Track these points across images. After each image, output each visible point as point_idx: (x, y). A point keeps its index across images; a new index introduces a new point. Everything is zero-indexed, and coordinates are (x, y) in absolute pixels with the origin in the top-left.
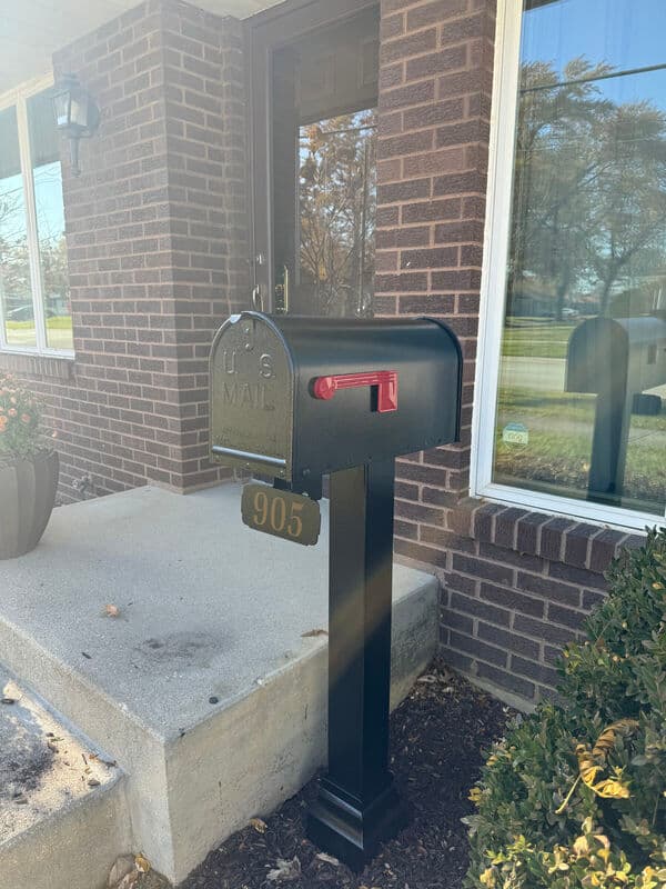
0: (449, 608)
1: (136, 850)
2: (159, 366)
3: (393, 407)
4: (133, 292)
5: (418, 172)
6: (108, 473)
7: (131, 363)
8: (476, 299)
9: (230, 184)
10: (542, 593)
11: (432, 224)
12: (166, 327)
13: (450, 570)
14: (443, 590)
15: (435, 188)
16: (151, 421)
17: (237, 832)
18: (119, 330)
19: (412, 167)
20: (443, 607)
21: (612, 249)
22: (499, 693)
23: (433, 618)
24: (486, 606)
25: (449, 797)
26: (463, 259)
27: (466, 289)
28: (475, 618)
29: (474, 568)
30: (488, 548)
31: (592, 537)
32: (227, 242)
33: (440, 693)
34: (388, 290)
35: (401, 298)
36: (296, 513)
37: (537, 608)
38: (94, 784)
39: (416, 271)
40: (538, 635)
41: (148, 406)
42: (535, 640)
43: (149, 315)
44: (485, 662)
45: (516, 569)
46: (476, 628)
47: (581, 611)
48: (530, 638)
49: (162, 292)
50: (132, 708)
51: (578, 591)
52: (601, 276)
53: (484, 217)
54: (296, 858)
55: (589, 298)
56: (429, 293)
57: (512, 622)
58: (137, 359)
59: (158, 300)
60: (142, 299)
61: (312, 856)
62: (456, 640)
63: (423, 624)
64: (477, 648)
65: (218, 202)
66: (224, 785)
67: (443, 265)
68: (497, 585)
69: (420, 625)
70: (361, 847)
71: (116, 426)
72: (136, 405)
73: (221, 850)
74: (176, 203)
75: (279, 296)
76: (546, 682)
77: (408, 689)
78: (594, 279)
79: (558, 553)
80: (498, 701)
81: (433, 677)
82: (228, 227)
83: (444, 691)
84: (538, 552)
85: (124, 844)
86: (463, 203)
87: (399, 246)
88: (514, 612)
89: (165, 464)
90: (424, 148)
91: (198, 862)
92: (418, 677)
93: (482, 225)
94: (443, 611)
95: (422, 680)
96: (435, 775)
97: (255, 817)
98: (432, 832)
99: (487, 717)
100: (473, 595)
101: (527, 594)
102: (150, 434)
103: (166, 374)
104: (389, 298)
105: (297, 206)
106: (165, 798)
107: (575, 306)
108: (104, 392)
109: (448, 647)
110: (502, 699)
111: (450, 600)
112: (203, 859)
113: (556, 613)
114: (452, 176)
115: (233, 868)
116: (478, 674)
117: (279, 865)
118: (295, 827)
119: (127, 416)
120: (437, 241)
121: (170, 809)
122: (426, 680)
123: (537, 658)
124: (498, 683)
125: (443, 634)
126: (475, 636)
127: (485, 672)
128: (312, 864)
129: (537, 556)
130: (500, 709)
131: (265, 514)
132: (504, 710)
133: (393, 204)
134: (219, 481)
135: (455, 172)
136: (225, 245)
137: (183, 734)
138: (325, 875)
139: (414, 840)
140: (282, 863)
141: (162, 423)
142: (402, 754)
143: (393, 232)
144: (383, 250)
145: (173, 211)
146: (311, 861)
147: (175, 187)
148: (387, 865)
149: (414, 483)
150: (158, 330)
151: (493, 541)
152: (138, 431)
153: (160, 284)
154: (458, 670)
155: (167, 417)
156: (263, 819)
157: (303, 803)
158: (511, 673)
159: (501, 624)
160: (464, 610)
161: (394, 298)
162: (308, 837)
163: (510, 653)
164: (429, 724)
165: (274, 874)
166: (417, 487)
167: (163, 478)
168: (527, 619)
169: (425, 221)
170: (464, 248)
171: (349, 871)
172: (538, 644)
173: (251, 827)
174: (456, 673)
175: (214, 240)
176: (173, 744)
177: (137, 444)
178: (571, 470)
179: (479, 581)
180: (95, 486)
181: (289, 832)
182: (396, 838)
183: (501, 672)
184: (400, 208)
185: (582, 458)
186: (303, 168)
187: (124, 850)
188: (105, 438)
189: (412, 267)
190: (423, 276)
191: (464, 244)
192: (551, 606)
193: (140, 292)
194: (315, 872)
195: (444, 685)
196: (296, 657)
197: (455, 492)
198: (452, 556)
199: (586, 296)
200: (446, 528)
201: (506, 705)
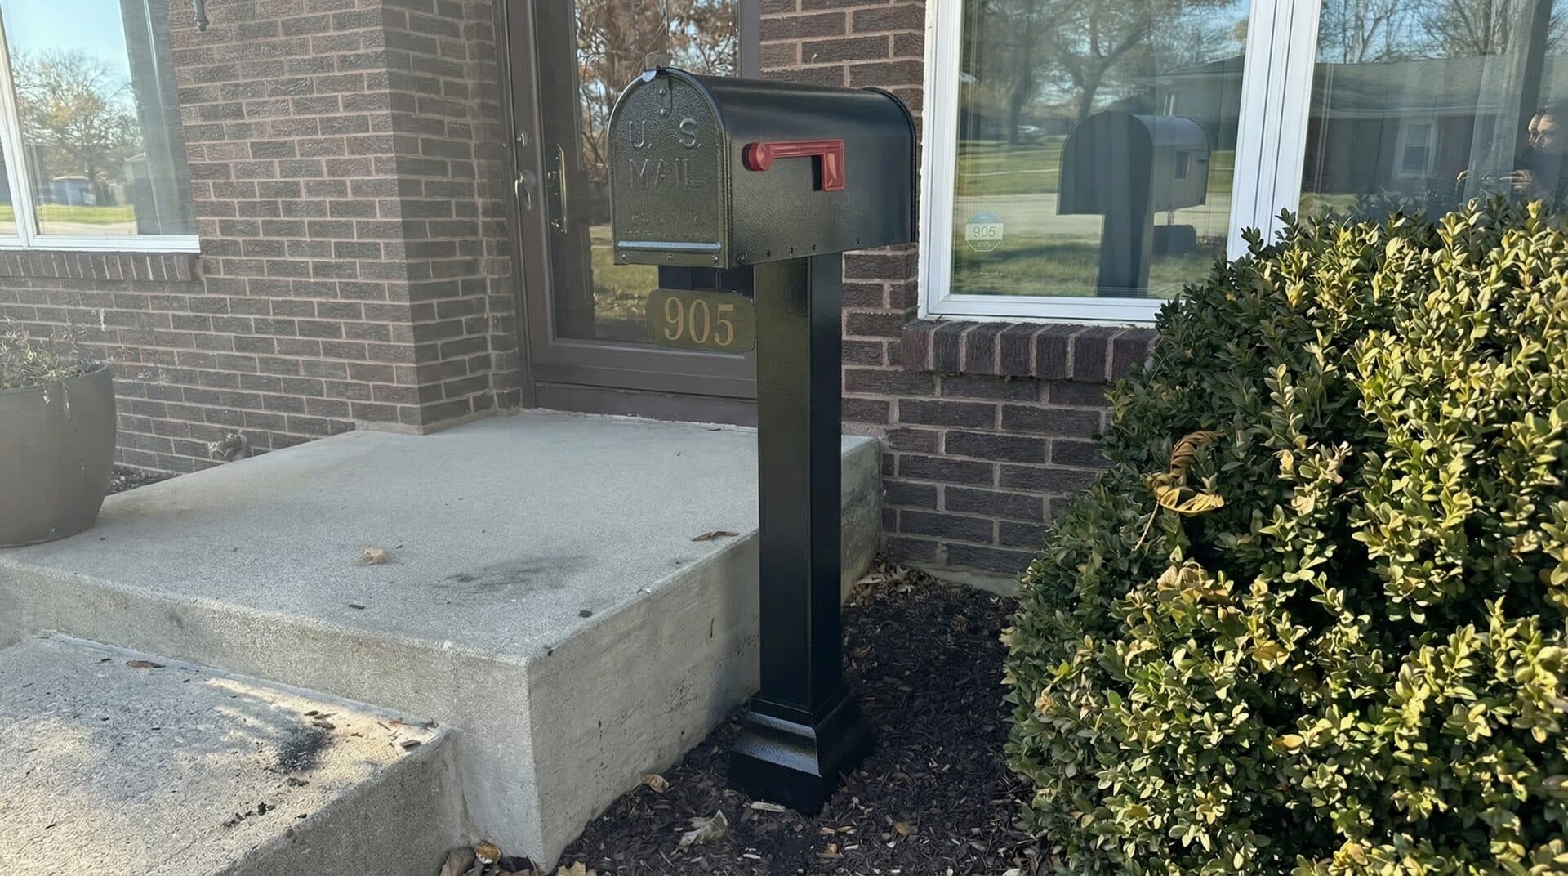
0: (896, 478)
1: (475, 838)
3: (840, 185)
6: (277, 423)
8: (917, 96)
10: (1042, 429)
13: (895, 424)
14: (886, 456)
17: (625, 796)
20: (886, 478)
21: (1094, 43)
22: (978, 582)
23: (873, 497)
24: (955, 464)
26: (896, 49)
27: (905, 84)
28: (937, 484)
30: (955, 383)
33: (893, 595)
36: (724, 315)
37: (1034, 450)
38: (410, 745)
39: (826, 65)
40: (1038, 487)
44: (957, 543)
45: (1000, 404)
46: (941, 499)
48: (1027, 493)
50: (459, 642)
51: (1098, 417)
52: (1078, 81)
54: (718, 815)
55: (1061, 111)
57: (997, 477)
60: (336, 157)
61: (740, 809)
62: (911, 521)
63: (861, 499)
64: (943, 526)
66: (605, 725)
67: (867, 57)
68: (972, 431)
69: (857, 500)
70: (817, 774)
73: (605, 818)
78: (1068, 85)
79: (1064, 367)
80: (980, 591)
81: (881, 577)
83: (899, 590)
84: (1033, 371)
85: (456, 833)
87: (798, 36)
88: (999, 464)
89: (389, 393)
91: (573, 836)
92: (858, 581)
93: (923, 11)
94: (887, 485)
95: (863, 583)
97: (651, 772)
100: (935, 452)
101: (1019, 435)
103: (383, 260)
106: (526, 743)
107: (1038, 122)
109: (898, 534)
110: (986, 588)
111: (896, 467)
116: (949, 562)
117: (695, 826)
118: (710, 778)
120: (857, 30)
121: (534, 757)
122: (870, 582)
123: (1039, 521)
124: (978, 568)
125: (888, 519)
126: (941, 509)
127: (958, 558)
128: (743, 817)
129: (1031, 378)
130: (985, 602)
132: (992, 602)
134: (473, 414)
137: (550, 654)
138: (766, 826)
140: (700, 822)
143: (789, 21)
144: (775, 42)
146: (741, 814)
148: (855, 800)
150: (366, 199)
151: (963, 368)
152: (332, 350)
153: (369, 135)
154: (914, 563)
155: (389, 322)
156: (663, 775)
157: (716, 750)
158: (1000, 548)
159: (978, 483)
160: (922, 476)
162: (732, 788)
163: (996, 521)
165: (689, 838)
167: (384, 415)
168: (1020, 469)
170: (898, 37)
171: (800, 814)
172: (1038, 500)
173: (644, 787)
174: (913, 567)
176: (537, 665)
179: (943, 431)
180: (255, 448)
181: (703, 785)
183: (985, 551)
187: (457, 843)
189: (819, 60)
190: (837, 70)
191: (897, 32)
192: (1056, 443)
194: (749, 825)
195: (898, 585)
197: (901, 312)
198: (897, 404)
199: (1054, 107)
200: (886, 366)
201: (995, 596)
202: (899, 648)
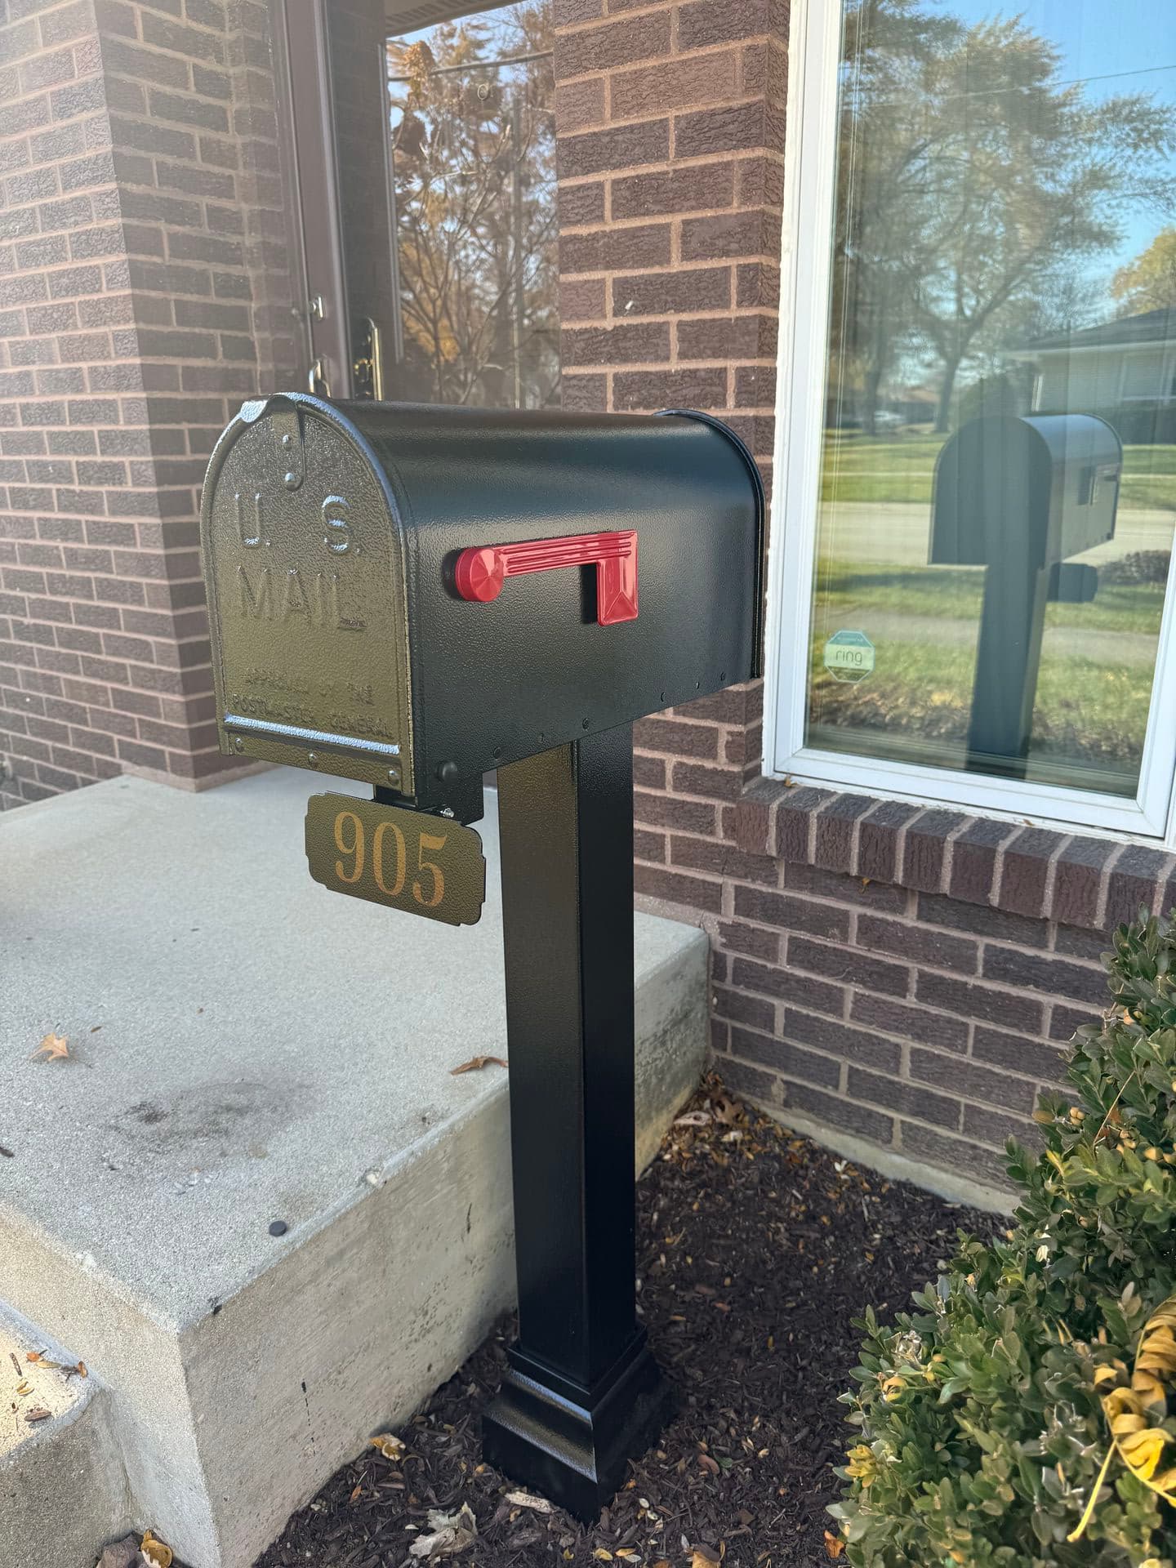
0: (728, 985)
1: (141, 1525)
2: (124, 534)
3: (630, 613)
4: (56, 382)
5: (642, 106)
6: (42, 753)
7: (67, 530)
8: (768, 379)
9: (245, 146)
10: (906, 952)
11: (676, 220)
12: (132, 452)
13: (729, 916)
14: (716, 954)
15: (680, 141)
16: (119, 647)
17: (347, 1467)
18: (36, 463)
19: (629, 95)
20: (717, 983)
21: (959, 301)
22: (826, 1136)
23: (700, 1006)
24: (799, 980)
25: (749, 1349)
26: (741, 293)
27: (747, 356)
28: (775, 1002)
29: (775, 910)
30: (802, 875)
31: (1003, 845)
32: (251, 273)
33: (717, 1144)
34: (590, 361)
35: (616, 377)
37: (894, 979)
38: (38, 1418)
39: (645, 319)
40: (897, 1029)
41: (110, 618)
42: (893, 1038)
43: (95, 428)
44: (798, 1081)
45: (855, 910)
46: (780, 1021)
47: (979, 983)
48: (883, 1035)
49: (120, 379)
50: (104, 1261)
51: (974, 946)
52: (941, 351)
53: (781, 203)
54: (465, 1508)
55: (917, 393)
56: (674, 366)
57: (848, 1006)
58: (79, 523)
59: (110, 396)
60: (79, 397)
61: (496, 1498)
62: (744, 1044)
63: (681, 1019)
64: (782, 1057)
65: (224, 189)
66: (310, 1388)
67: (701, 306)
68: (818, 940)
69: (676, 1023)
70: (593, 1477)
71: (49, 660)
72: (85, 615)
73: (316, 1507)
74: (131, 187)
75: (362, 382)
76: (914, 1114)
77: (658, 1141)
78: (929, 356)
79: (937, 878)
80: (824, 1150)
81: (705, 1117)
82: (250, 240)
83: (726, 1139)
84: (899, 877)
85: (115, 1518)
86: (738, 173)
87: (607, 267)
88: (852, 989)
89: (156, 732)
90: (653, 52)
91: (271, 1539)
92: (676, 1117)
93: (777, 222)
94: (717, 992)
95: (682, 1121)
96: (720, 1305)
97: (381, 1431)
98: (723, 1424)
99: (807, 1184)
100: (775, 960)
101: (876, 955)
102: (118, 673)
103: (139, 550)
104: (592, 377)
105: (391, 207)
106: (189, 1436)
107: (895, 408)
108: (18, 593)
109: (728, 1056)
110: (832, 1147)
111: (729, 971)
112: (281, 1529)
113: (931, 988)
114: (713, 114)
115: (341, 1541)
116: (786, 1104)
117: (433, 1524)
118: (459, 1441)
119: (70, 639)
120: (687, 256)
121: (201, 1456)
122: (691, 1121)
123: (897, 1072)
124: (824, 1118)
125: (717, 1034)
126: (779, 1035)
127: (798, 1098)
128: (498, 1515)
129: (896, 886)
130: (829, 1165)
131: (360, 861)
132: (838, 1167)
133: (592, 178)
135: (720, 104)
136: (246, 279)
137: (217, 1310)
138: (525, 1534)
139: (692, 1444)
140: (438, 1519)
141: (142, 650)
142: (654, 1271)
143: (594, 237)
144: (573, 277)
145: (129, 206)
146: (495, 1507)
147: (127, 151)
148: (644, 1503)
149: (656, 755)
150: (116, 459)
151: (812, 860)
152: (93, 668)
153: (112, 363)
154: (746, 1097)
155: (150, 639)
156: (395, 1434)
157: (472, 1389)
158: (848, 1099)
159: (827, 1011)
160: (757, 988)
161: (603, 377)
162: (486, 1460)
163: (845, 1064)
164: (701, 1205)
165: (424, 1545)
166: (662, 762)
167: (153, 760)
168: (876, 1001)
169: (660, 212)
170: (744, 269)
171: (570, 1522)
172: (897, 1046)
173: (372, 1452)
174: (744, 1102)
175: (220, 268)
176: (197, 1332)
177: (94, 693)
178: (913, 703)
179: (785, 934)
180: (22, 779)
181: (450, 1452)
182: (656, 1445)
183: (829, 1097)
184: (608, 187)
185: (931, 681)
186: (397, 129)
187: (116, 1530)
188: (29, 685)
189: (636, 311)
190: (661, 329)
191: (742, 261)
192: (922, 974)
193: (74, 381)
194: (504, 1529)
195: (725, 1128)
196: (442, 1117)
197: (736, 769)
198: (732, 890)
199: (914, 388)
200: (720, 838)
201: (840, 1159)
202: (719, 1237)
